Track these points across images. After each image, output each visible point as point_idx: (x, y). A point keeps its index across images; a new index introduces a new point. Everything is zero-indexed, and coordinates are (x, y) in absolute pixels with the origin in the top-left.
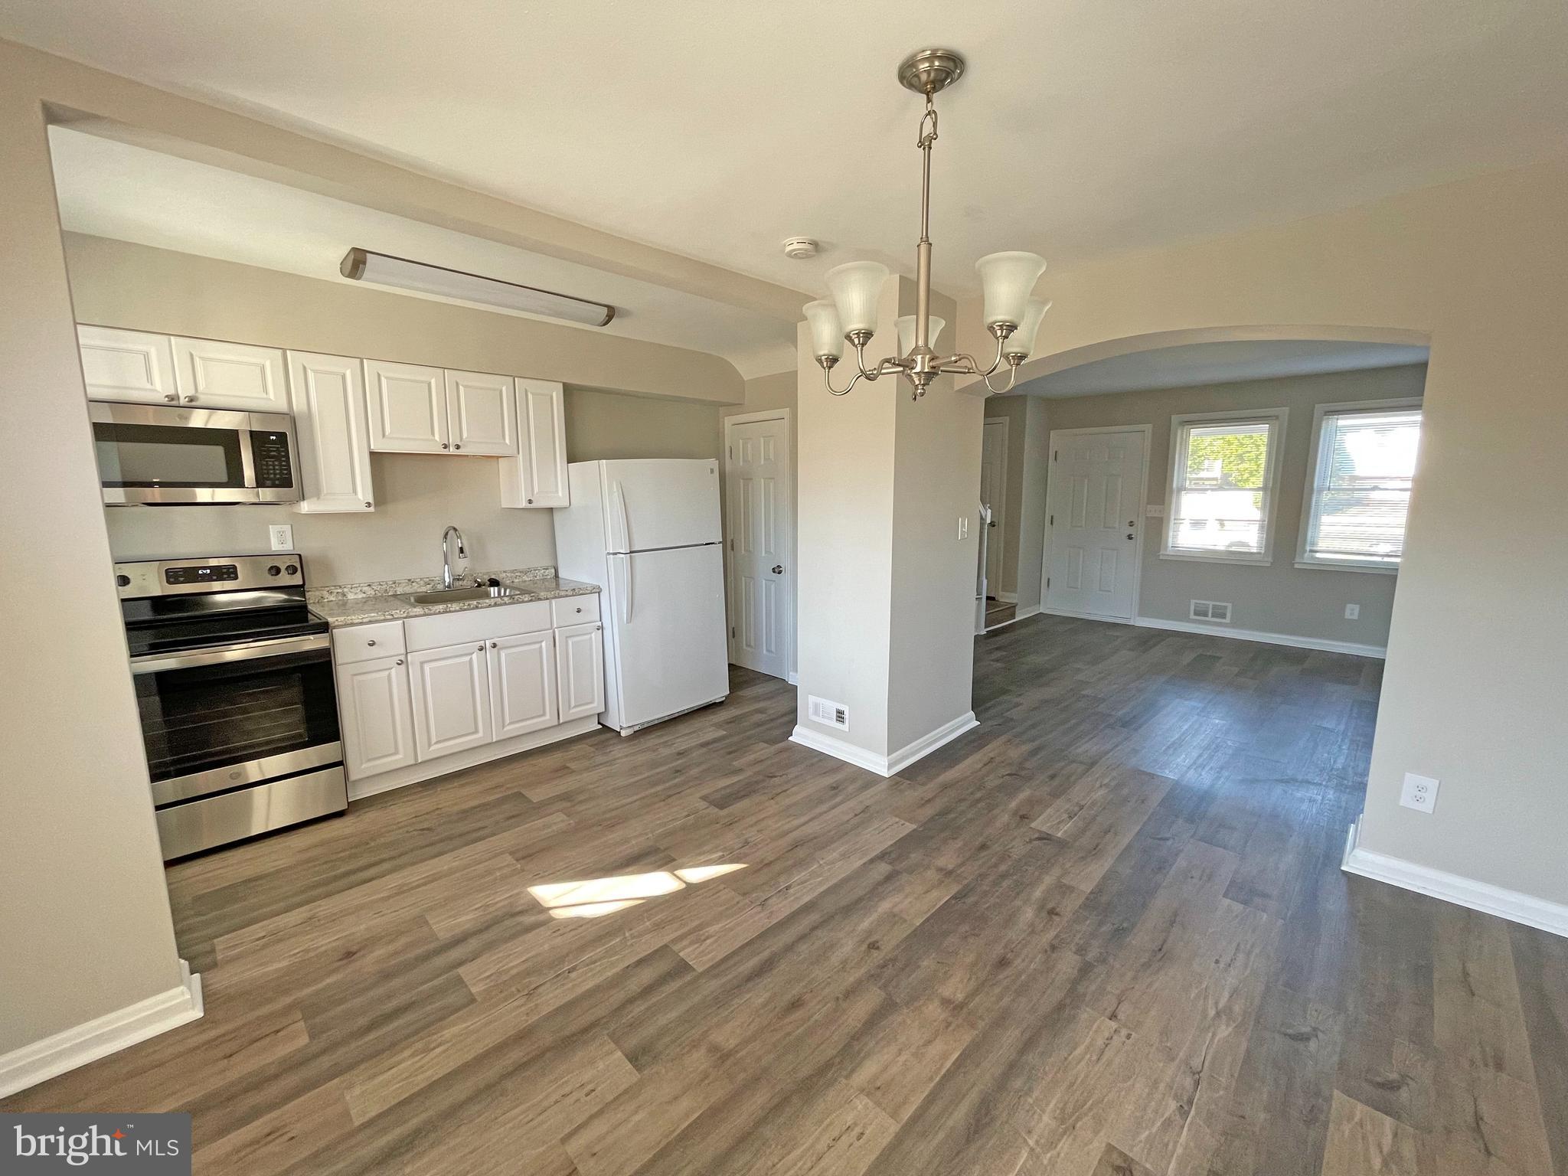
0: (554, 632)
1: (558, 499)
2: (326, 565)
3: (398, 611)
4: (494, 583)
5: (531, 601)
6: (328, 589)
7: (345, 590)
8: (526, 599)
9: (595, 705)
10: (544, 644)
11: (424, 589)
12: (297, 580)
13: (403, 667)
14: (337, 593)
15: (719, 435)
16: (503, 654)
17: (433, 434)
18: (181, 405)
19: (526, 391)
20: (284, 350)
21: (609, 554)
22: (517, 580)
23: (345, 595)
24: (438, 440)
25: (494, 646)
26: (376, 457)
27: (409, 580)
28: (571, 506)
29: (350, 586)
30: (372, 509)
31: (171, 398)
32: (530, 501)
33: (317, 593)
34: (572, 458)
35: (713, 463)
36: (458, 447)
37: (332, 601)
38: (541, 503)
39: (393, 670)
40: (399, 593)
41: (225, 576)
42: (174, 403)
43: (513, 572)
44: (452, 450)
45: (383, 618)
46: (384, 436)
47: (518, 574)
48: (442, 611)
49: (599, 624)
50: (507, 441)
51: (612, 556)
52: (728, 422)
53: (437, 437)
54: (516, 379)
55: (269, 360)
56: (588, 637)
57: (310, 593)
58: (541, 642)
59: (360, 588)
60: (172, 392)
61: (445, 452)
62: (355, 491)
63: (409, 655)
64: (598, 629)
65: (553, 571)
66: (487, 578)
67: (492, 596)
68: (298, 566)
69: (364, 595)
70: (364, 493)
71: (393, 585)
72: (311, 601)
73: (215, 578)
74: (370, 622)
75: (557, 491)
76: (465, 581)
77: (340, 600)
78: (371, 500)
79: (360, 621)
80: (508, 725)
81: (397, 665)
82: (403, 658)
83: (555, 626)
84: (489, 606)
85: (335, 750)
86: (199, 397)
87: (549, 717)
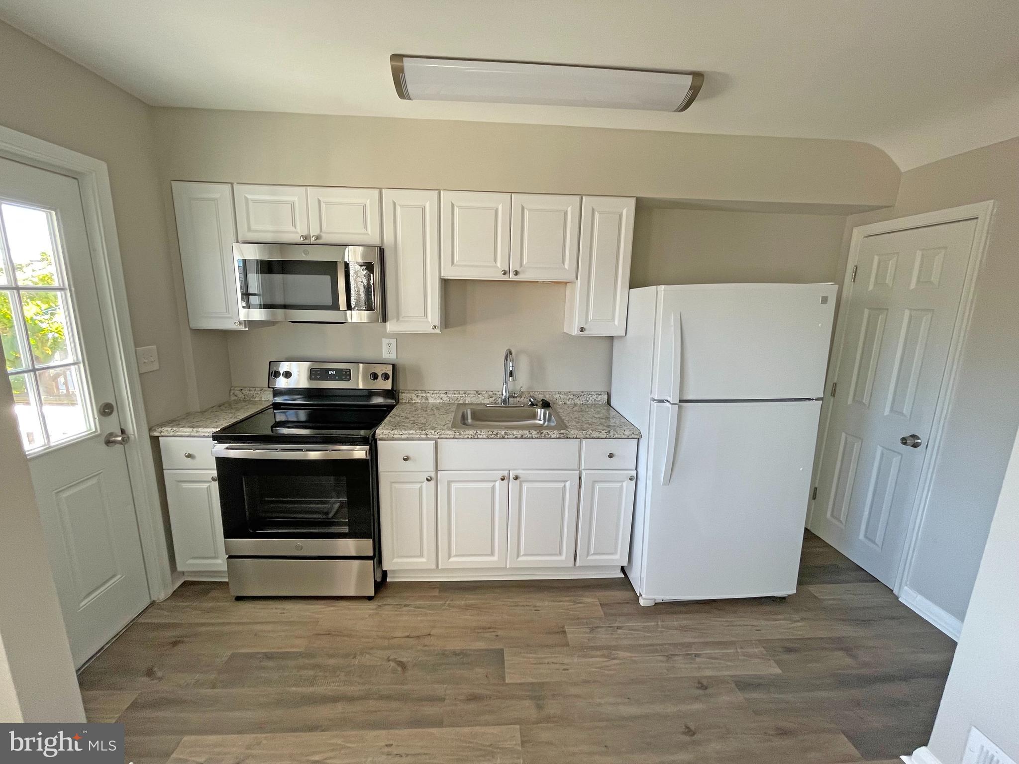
0: (580, 473)
1: (615, 328)
2: (418, 373)
3: (433, 431)
4: (546, 405)
5: (559, 438)
6: (416, 392)
7: (428, 395)
8: (554, 436)
9: (617, 557)
10: (568, 484)
11: (486, 401)
12: (388, 385)
13: (432, 483)
14: (422, 397)
15: (842, 250)
16: (525, 486)
17: (495, 260)
18: (311, 243)
19: (593, 210)
20: (381, 189)
21: (654, 400)
22: (569, 403)
23: (427, 399)
24: (499, 267)
25: (516, 478)
26: (446, 283)
27: (477, 392)
28: (627, 336)
29: (432, 392)
30: (438, 331)
31: (305, 238)
32: (582, 330)
33: (408, 395)
34: (635, 282)
35: (829, 289)
36: (517, 273)
37: (418, 402)
38: (594, 330)
39: (424, 484)
40: (467, 402)
41: (344, 377)
42: (307, 242)
43: (566, 394)
44: (512, 277)
45: (418, 436)
46: (453, 263)
47: (572, 397)
48: (470, 437)
49: (634, 473)
50: (567, 266)
51: (656, 404)
52: (858, 234)
53: (499, 264)
54: (584, 197)
55: (369, 198)
56: (618, 485)
57: (403, 394)
58: (567, 481)
59: (438, 395)
60: (305, 233)
61: (505, 278)
62: (426, 315)
63: (439, 473)
64: (631, 479)
65: (606, 397)
66: (541, 397)
67: (538, 418)
68: (390, 374)
69: (441, 401)
70: (434, 316)
71: (464, 395)
72: (404, 401)
73: (337, 378)
74: (407, 439)
75: (613, 319)
76: (522, 399)
77: (424, 403)
78: (437, 322)
79: (400, 436)
80: (523, 555)
81: (428, 480)
82: (433, 474)
83: (582, 467)
84: (516, 438)
85: (366, 546)
86: (324, 235)
87: (565, 558)
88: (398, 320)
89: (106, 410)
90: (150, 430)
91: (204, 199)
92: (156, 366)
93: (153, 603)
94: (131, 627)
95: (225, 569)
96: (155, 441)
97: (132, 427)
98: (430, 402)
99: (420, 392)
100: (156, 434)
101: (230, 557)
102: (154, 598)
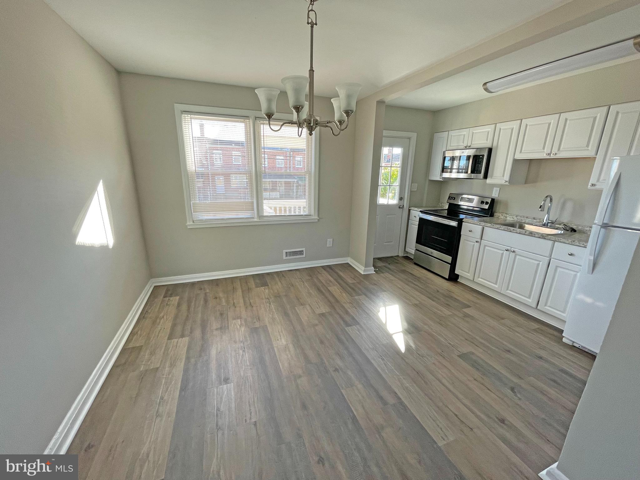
0: (550, 259)
2: (506, 205)
3: (484, 223)
4: (573, 231)
7: (507, 215)
9: (565, 315)
12: (487, 207)
13: (478, 244)
14: (504, 216)
16: (517, 257)
17: (544, 149)
19: (617, 113)
20: (498, 123)
26: (515, 162)
27: (534, 218)
29: (510, 215)
30: (507, 183)
31: (466, 147)
32: (593, 185)
36: (556, 154)
37: (502, 218)
44: (552, 156)
45: (477, 223)
46: (521, 152)
50: (590, 148)
53: (545, 151)
54: (611, 106)
55: (491, 128)
56: (573, 273)
57: (496, 214)
58: (541, 261)
60: (465, 145)
61: (548, 157)
62: (504, 175)
63: (482, 241)
68: (489, 202)
69: (513, 219)
72: (496, 217)
73: (469, 201)
74: (473, 224)
78: (508, 180)
79: (470, 222)
80: (509, 290)
81: (476, 242)
82: (479, 240)
83: (552, 257)
84: (517, 233)
85: (449, 259)
86: (472, 145)
87: (532, 301)
88: (492, 178)
89: (401, 199)
90: (409, 208)
91: (442, 137)
92: (415, 190)
93: (398, 256)
94: (392, 257)
95: (414, 253)
96: (409, 210)
97: (405, 206)
98: (508, 219)
99: (504, 214)
100: (410, 209)
101: (417, 250)
102: (399, 255)
